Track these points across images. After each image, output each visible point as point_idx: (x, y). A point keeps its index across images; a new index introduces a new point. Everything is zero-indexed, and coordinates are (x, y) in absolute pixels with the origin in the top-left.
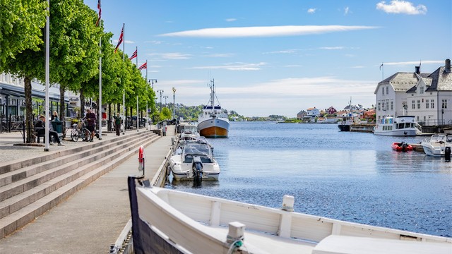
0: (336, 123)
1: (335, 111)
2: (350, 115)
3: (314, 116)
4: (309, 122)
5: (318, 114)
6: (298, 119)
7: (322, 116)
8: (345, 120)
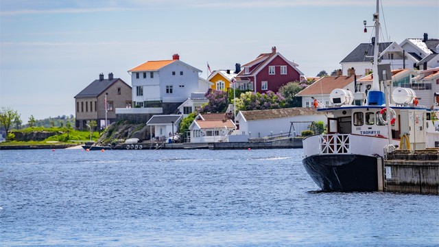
0: (296, 144)
1: (294, 75)
2: (376, 98)
3: (171, 108)
4: (147, 142)
5: (193, 94)
6: (80, 125)
7: (217, 106)
8: (343, 125)
